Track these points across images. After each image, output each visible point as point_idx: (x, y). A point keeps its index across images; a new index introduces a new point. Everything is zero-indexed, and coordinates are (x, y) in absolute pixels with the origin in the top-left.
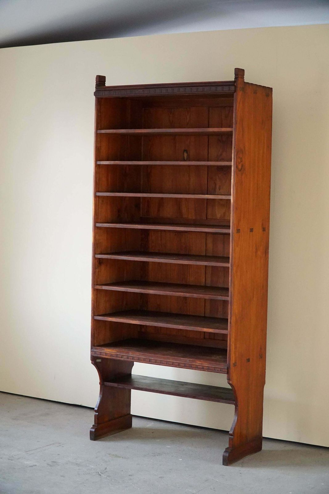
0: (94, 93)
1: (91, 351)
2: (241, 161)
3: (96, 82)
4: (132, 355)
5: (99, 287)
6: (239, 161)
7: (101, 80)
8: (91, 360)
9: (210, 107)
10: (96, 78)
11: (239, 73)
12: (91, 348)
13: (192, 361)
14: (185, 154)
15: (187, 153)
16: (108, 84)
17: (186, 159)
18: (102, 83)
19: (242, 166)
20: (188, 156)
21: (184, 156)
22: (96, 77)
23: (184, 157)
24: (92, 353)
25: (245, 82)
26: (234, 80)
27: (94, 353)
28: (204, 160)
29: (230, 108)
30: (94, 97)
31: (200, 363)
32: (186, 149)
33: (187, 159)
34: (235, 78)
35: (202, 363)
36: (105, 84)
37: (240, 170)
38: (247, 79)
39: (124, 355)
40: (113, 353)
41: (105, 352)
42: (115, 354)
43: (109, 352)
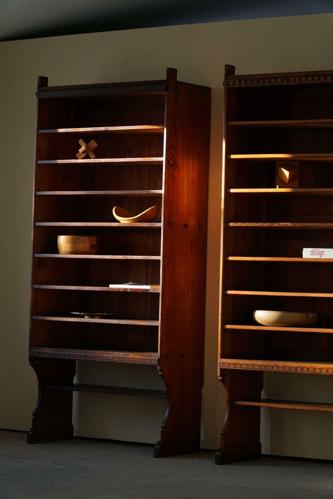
0: (36, 93)
1: (29, 351)
2: (173, 157)
4: (68, 352)
5: (38, 287)
6: (171, 156)
7: (43, 81)
8: (29, 361)
9: (152, 107)
11: (172, 72)
12: (30, 349)
14: (127, 154)
15: (130, 154)
16: (50, 84)
18: (45, 83)
19: (174, 162)
20: (131, 157)
22: (38, 78)
24: (30, 353)
25: (178, 81)
26: (166, 79)
27: (32, 354)
30: (36, 98)
31: (133, 356)
32: (128, 150)
34: (167, 78)
35: (135, 356)
36: (47, 84)
37: (172, 166)
38: (179, 78)
39: (61, 354)
40: (51, 352)
41: (42, 351)
42: (53, 353)
43: (47, 351)
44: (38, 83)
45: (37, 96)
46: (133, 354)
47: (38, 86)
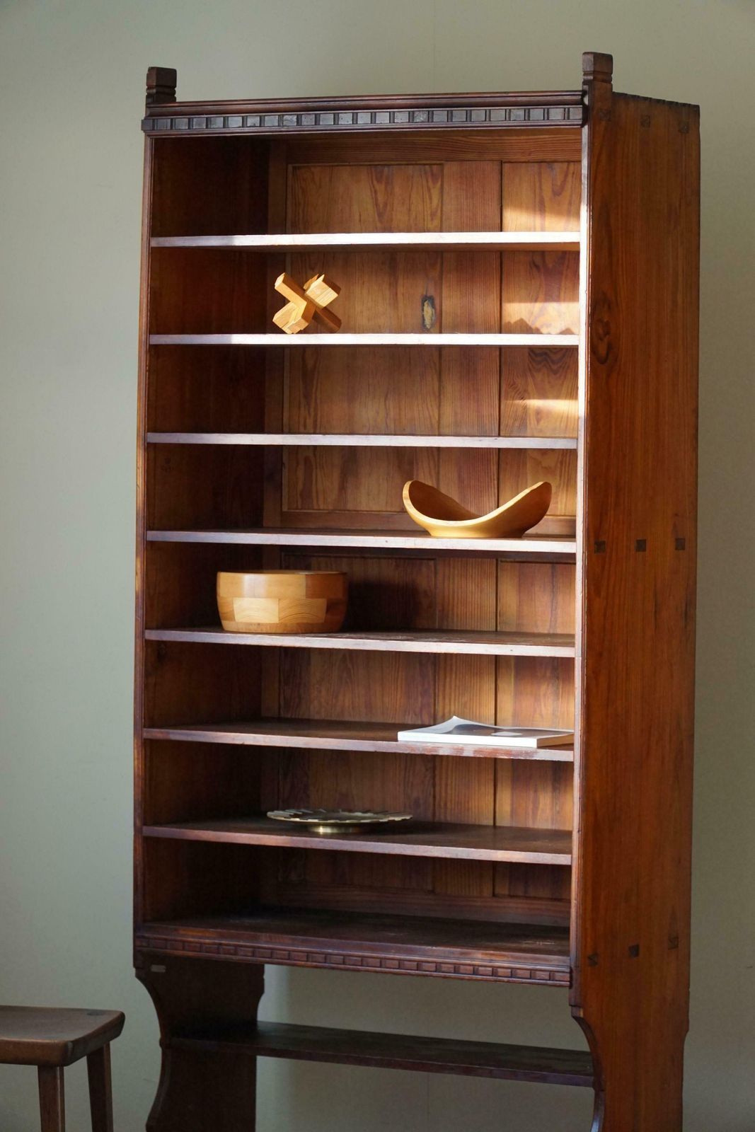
0: (143, 121)
1: (135, 937)
2: (607, 334)
3: (149, 88)
4: (267, 942)
5: (158, 734)
6: (601, 331)
7: (161, 82)
8: (135, 967)
9: (505, 162)
10: (149, 77)
11: (597, 66)
12: (136, 928)
13: (462, 954)
14: (425, 308)
15: (433, 306)
16: (183, 93)
17: (428, 327)
18: (167, 90)
19: (610, 347)
20: (439, 316)
21: (423, 316)
22: (146, 72)
23: (424, 320)
24: (138, 943)
25: (614, 92)
26: (580, 88)
27: (144, 945)
28: (488, 330)
29: (568, 165)
30: (142, 134)
31: (488, 958)
32: (428, 295)
33: (432, 325)
34: (584, 83)
35: (493, 958)
36: (174, 93)
37: (604, 361)
38: (620, 84)
39: (242, 946)
40: (207, 941)
41: (179, 938)
42: (215, 944)
43: (193, 937)
44: (148, 89)
45: (145, 131)
46: (486, 954)
47: (148, 96)
